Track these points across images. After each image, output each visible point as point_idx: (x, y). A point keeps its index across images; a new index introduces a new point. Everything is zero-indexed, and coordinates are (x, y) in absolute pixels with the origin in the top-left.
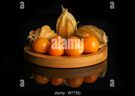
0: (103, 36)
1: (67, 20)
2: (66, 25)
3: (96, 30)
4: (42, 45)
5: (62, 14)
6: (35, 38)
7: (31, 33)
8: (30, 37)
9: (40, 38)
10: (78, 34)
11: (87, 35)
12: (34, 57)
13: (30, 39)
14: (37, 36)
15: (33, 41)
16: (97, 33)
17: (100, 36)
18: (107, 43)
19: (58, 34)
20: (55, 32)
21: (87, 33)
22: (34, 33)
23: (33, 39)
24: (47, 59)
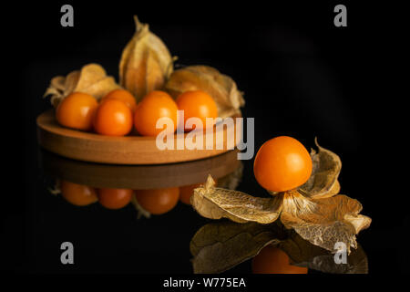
0: (229, 90)
1: (146, 53)
2: (144, 64)
3: (215, 79)
4: (80, 110)
5: (135, 39)
6: (66, 94)
7: (55, 81)
8: (52, 91)
9: (78, 93)
10: (172, 85)
11: (193, 88)
12: (59, 138)
13: (51, 95)
14: (71, 88)
15: (58, 101)
16: (216, 86)
17: (221, 91)
18: (241, 108)
19: (124, 86)
20: (117, 80)
21: (193, 83)
22: (62, 83)
23: (59, 96)
24: (88, 141)
